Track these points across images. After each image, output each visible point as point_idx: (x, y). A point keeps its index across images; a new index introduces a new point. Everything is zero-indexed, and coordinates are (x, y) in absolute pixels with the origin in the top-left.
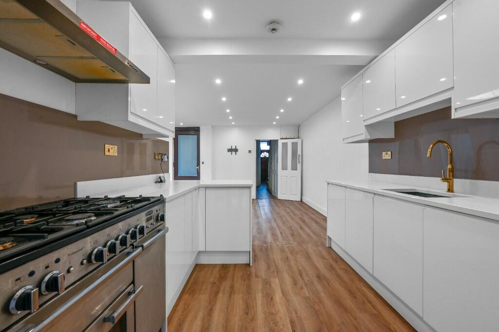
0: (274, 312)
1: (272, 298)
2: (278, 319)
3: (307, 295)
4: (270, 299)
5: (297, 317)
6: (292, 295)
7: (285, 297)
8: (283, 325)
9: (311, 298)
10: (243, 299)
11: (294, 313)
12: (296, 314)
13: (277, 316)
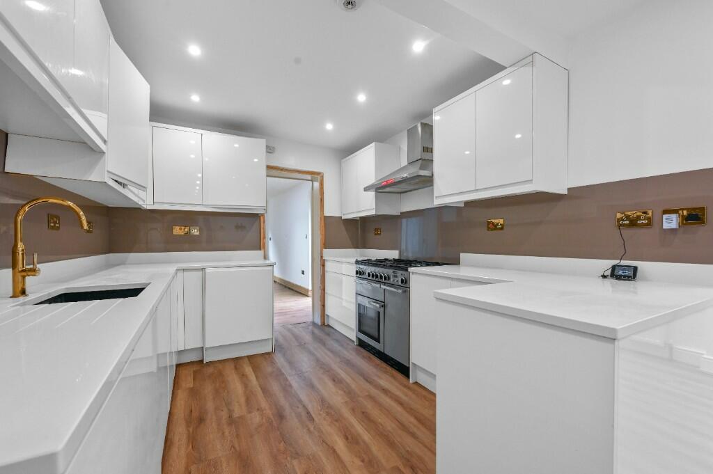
0: (336, 423)
1: (347, 439)
2: (327, 418)
3: (295, 462)
4: (349, 437)
5: (307, 426)
6: (321, 454)
7: (329, 446)
8: (320, 414)
9: (289, 458)
10: (382, 425)
11: (312, 429)
12: (309, 430)
13: (330, 420)
